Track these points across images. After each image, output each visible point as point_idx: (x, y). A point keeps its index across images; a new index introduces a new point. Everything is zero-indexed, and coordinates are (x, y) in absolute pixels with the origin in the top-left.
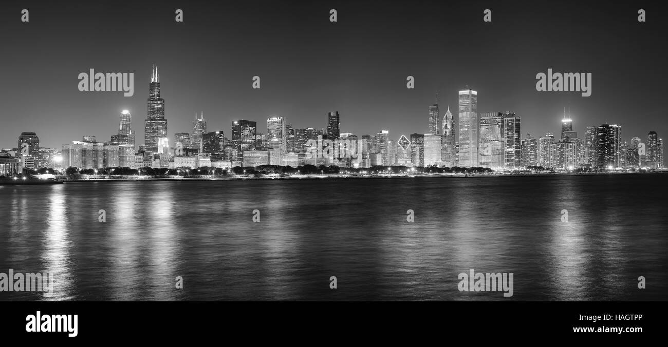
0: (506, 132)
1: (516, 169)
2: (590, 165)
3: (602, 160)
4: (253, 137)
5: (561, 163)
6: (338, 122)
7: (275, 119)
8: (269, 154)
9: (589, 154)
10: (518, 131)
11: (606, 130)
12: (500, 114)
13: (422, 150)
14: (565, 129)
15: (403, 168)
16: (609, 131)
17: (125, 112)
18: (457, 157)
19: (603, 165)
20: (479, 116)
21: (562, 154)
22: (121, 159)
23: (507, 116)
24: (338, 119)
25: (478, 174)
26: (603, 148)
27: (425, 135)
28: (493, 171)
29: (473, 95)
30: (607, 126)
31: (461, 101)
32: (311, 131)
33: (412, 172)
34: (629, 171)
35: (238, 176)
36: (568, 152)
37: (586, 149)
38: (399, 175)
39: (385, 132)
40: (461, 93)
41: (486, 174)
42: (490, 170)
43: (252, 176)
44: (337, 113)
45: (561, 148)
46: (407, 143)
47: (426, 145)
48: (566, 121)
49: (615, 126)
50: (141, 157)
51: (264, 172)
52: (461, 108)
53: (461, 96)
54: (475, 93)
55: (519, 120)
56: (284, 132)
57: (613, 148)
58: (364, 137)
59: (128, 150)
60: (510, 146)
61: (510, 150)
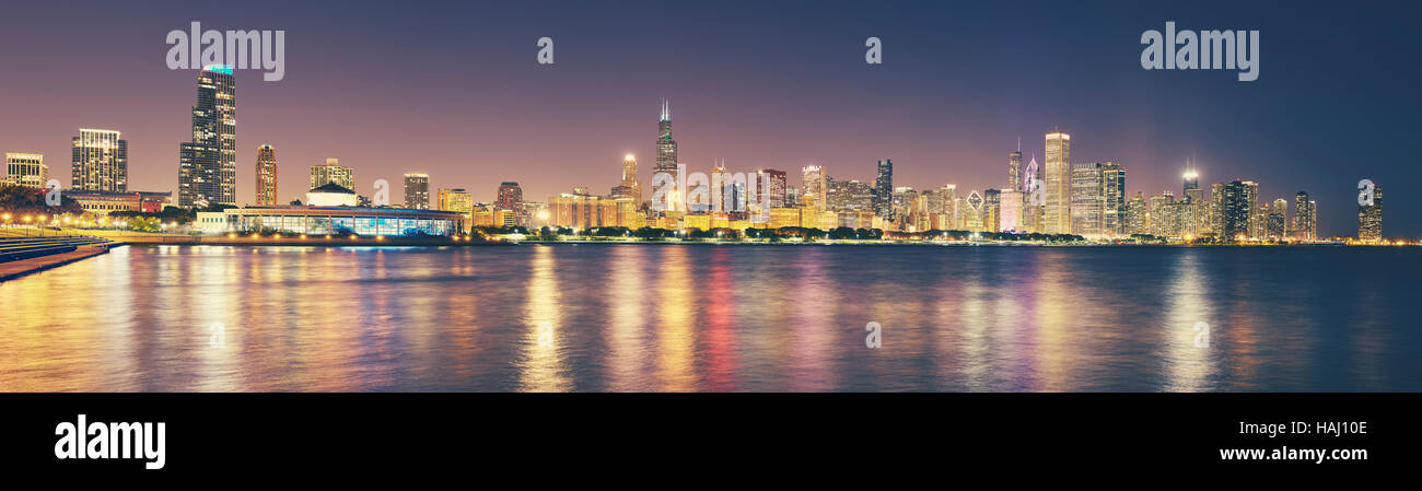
0: (1105, 189)
1: (1119, 237)
2: (1216, 234)
3: (1230, 229)
4: (782, 191)
5: (1177, 230)
6: (890, 173)
7: (812, 168)
8: (801, 213)
9: (1215, 220)
10: (1122, 188)
11: (1237, 188)
12: (1098, 166)
13: (997, 210)
14: (1188, 185)
15: (965, 233)
16: (1242, 190)
17: (630, 157)
18: (1043, 220)
19: (1233, 234)
20: (1071, 167)
21: (1178, 220)
22: (619, 216)
23: (1109, 168)
24: (891, 171)
25: (1064, 243)
26: (1232, 213)
27: (1003, 190)
28: (1086, 239)
29: (1064, 141)
30: (1239, 184)
31: (1049, 148)
32: (855, 184)
33: (975, 239)
34: (1265, 242)
35: (751, 240)
36: (1185, 215)
37: (1211, 213)
38: (959, 242)
39: (951, 187)
40: (1048, 137)
41: (1075, 242)
42: (1080, 238)
43: (767, 241)
44: (889, 161)
45: (1178, 210)
46: (979, 201)
47: (1003, 204)
48: (1190, 175)
49: (1250, 183)
50: (643, 214)
51: (784, 236)
52: (1049, 157)
53: (1049, 141)
54: (1066, 137)
55: (1123, 174)
56: (823, 186)
57: (1246, 212)
58: (925, 193)
59: (627, 206)
60: (1111, 207)
61: (1111, 212)
